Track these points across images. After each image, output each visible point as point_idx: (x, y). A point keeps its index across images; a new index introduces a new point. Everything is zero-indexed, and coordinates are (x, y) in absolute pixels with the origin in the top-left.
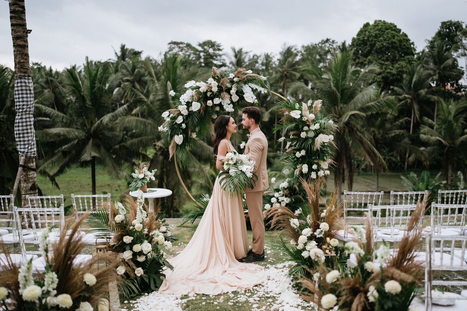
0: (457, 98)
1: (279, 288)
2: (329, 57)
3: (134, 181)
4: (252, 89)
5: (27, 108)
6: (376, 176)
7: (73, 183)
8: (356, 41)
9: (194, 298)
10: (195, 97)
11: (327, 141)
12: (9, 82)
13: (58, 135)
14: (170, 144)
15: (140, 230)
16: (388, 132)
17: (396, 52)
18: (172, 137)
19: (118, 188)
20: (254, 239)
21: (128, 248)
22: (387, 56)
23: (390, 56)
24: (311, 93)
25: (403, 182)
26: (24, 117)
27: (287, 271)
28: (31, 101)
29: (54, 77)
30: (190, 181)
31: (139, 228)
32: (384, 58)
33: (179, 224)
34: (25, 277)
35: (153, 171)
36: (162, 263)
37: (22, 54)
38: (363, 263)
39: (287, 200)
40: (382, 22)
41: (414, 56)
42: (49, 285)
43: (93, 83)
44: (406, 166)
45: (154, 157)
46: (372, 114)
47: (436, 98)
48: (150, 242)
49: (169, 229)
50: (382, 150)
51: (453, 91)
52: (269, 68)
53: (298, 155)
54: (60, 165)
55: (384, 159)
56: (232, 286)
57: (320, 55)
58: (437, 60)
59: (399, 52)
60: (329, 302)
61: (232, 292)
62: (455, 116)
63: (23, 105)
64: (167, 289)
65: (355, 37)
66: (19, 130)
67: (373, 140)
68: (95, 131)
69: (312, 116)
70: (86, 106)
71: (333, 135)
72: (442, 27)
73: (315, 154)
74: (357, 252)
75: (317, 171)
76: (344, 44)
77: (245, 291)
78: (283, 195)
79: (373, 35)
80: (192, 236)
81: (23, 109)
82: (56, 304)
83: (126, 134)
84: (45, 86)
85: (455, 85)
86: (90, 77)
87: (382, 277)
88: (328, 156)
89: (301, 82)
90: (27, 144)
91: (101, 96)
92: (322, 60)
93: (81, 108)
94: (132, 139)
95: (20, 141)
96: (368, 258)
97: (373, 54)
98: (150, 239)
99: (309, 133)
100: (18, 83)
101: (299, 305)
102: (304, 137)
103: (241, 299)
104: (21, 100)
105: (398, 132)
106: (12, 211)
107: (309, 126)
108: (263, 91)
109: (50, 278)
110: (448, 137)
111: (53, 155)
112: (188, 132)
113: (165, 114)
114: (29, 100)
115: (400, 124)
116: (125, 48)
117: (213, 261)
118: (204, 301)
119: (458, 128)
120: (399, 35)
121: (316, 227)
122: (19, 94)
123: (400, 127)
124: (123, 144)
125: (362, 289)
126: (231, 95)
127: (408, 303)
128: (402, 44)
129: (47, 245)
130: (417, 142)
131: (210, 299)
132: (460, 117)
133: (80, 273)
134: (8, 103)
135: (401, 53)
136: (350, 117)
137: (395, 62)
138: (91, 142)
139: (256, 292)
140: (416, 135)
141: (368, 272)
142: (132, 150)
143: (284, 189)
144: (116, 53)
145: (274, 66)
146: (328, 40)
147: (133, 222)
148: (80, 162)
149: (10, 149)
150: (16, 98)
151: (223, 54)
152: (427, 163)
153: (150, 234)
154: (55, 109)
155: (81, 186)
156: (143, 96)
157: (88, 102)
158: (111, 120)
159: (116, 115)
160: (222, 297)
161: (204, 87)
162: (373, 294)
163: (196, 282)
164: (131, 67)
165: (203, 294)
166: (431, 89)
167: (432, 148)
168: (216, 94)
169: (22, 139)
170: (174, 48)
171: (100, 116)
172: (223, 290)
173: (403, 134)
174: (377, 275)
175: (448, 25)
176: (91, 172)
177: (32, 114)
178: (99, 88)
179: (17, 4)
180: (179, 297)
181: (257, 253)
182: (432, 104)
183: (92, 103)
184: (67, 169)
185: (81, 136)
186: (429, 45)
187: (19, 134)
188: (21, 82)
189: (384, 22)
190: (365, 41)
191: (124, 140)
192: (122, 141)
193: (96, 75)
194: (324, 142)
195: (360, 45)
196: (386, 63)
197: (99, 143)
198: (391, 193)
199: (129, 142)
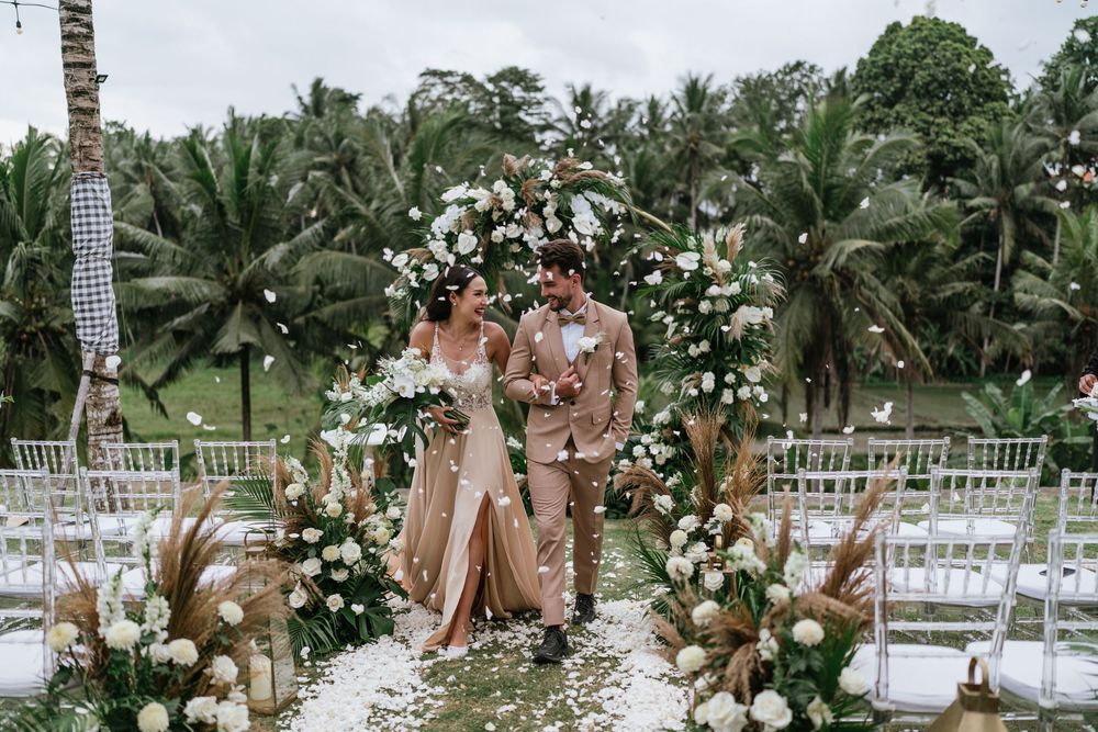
1: (629, 640)
2: (801, 104)
3: (331, 407)
4: (592, 203)
5: (98, 247)
6: (907, 392)
8: (868, 67)
10: (465, 223)
11: (758, 320)
12: (52, 167)
13: (166, 294)
15: (336, 515)
16: (938, 288)
17: (965, 93)
19: (301, 416)
21: (312, 552)
22: (941, 103)
23: (948, 102)
24: (753, 197)
25: (968, 408)
26: (92, 265)
28: (105, 231)
29: (154, 156)
31: (335, 511)
32: (934, 109)
34: (109, 604)
36: (384, 585)
37: (88, 128)
39: (668, 451)
40: (931, 22)
41: (1007, 102)
42: (154, 620)
43: (242, 171)
45: (384, 343)
46: (897, 244)
48: (359, 542)
50: (922, 330)
52: (658, 133)
53: (693, 351)
54: (169, 362)
55: (927, 352)
57: (781, 103)
58: (1063, 115)
59: (970, 92)
60: (692, 661)
63: (90, 240)
65: (866, 56)
66: (81, 295)
67: (899, 305)
68: (248, 285)
69: (725, 265)
70: (227, 227)
73: (730, 350)
74: (749, 565)
75: (735, 387)
76: (840, 75)
78: (659, 442)
79: (909, 51)
81: (89, 248)
82: (167, 658)
83: (321, 292)
84: (134, 176)
86: (236, 157)
88: (761, 353)
89: (730, 168)
90: (98, 326)
91: (262, 204)
92: (784, 112)
93: (217, 229)
94: (335, 302)
95: (84, 319)
97: (909, 99)
98: (358, 534)
99: (717, 303)
100: (78, 191)
101: (664, 675)
102: (707, 312)
104: (85, 228)
105: (959, 286)
108: (617, 209)
109: (155, 607)
110: (1082, 299)
111: (153, 339)
113: (400, 260)
114: (102, 228)
115: (965, 268)
116: (322, 86)
120: (971, 51)
121: (706, 513)
122: (80, 216)
123: (970, 275)
124: (313, 314)
126: (545, 219)
128: (980, 73)
129: (148, 545)
133: (213, 599)
135: (975, 96)
137: (960, 118)
138: (239, 308)
140: (1006, 294)
142: (335, 328)
143: (663, 426)
144: (300, 98)
146: (799, 65)
147: (323, 500)
148: (214, 355)
149: (56, 324)
150: (75, 225)
151: (547, 99)
152: (1029, 360)
153: (360, 525)
154: (156, 233)
155: (217, 411)
156: (358, 203)
157: (232, 219)
158: (283, 261)
159: (298, 249)
161: (484, 201)
162: (767, 644)
164: (334, 133)
166: (1045, 183)
167: (1044, 324)
168: (508, 214)
169: (87, 315)
170: (433, 85)
171: (260, 247)
173: (971, 292)
174: (783, 609)
175: (1092, 27)
176: (239, 378)
177: (108, 260)
178: (258, 184)
179: (77, 20)
180: (417, 656)
182: (1047, 219)
183: (242, 219)
184: (184, 371)
185: (215, 296)
186: (1045, 74)
187: (82, 303)
188: (85, 190)
189: (936, 22)
190: (889, 68)
191: (316, 304)
192: (310, 307)
193: (249, 154)
194: (752, 322)
195: (876, 78)
196: (937, 121)
197: (258, 311)
198: (870, 443)
199: (326, 312)
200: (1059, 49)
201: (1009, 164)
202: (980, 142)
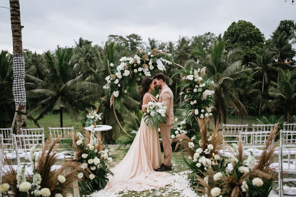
0: (292, 69)
1: (182, 187)
2: (210, 43)
3: (88, 120)
4: (162, 62)
5: (21, 75)
6: (241, 119)
7: (48, 124)
8: (227, 33)
9: (127, 194)
10: (127, 67)
11: (210, 94)
12: (8, 61)
13: (39, 93)
14: (111, 97)
15: (92, 150)
16: (248, 91)
17: (253, 40)
18: (112, 92)
19: (77, 127)
20: (165, 157)
21: (85, 161)
22: (247, 43)
24: (199, 66)
25: (258, 123)
26: (19, 80)
27: (186, 177)
28: (23, 70)
29: (37, 58)
30: (122, 123)
31: (92, 148)
32: (245, 44)
33: (117, 148)
34: (20, 176)
35: (100, 114)
36: (106, 171)
37: (18, 41)
38: (238, 167)
39: (185, 132)
40: (243, 22)
41: (264, 42)
42: (36, 182)
43: (61, 61)
44: (260, 113)
45: (99, 107)
46: (238, 79)
47: (278, 69)
48: (99, 158)
49: (110, 151)
50: (245, 102)
51: (289, 64)
52: (172, 51)
53: (192, 103)
54: (40, 113)
55: (246, 108)
56: (151, 186)
57: (204, 43)
58: (279, 45)
59: (254, 40)
60: (216, 193)
61: (152, 190)
62: (291, 80)
63: (18, 73)
64: (110, 188)
65: (226, 31)
66: (15, 89)
67: (238, 96)
68: (62, 91)
69: (200, 79)
70: (57, 76)
71: (214, 90)
72: (281, 24)
73: (203, 103)
74: (233, 160)
75: (204, 113)
76: (220, 35)
77: (160, 189)
78: (183, 129)
79: (238, 29)
80: (125, 156)
81: (18, 75)
82: (40, 195)
83: (82, 93)
84: (32, 64)
85: (290, 61)
86: (59, 57)
87: (250, 176)
88: (211, 103)
89: (192, 59)
90: (20, 98)
91: (66, 69)
92: (205, 45)
93: (54, 76)
94: (86, 96)
95: (16, 96)
96: (240, 165)
97: (239, 41)
98: (98, 156)
99: (199, 89)
100: (15, 59)
102: (196, 92)
103: (157, 194)
104: (17, 70)
105: (254, 90)
106: (11, 138)
107: (198, 85)
108: (170, 63)
109: (36, 177)
110: (287, 94)
111: (36, 106)
112: (122, 89)
113: (107, 78)
114: (22, 69)
115: (255, 85)
116: (82, 39)
117: (139, 170)
118: (134, 195)
119: (292, 87)
120: (254, 29)
121: (205, 147)
122: (15, 66)
123: (256, 87)
124: (80, 99)
125: (237, 184)
126: (149, 66)
127: (268, 193)
128: (256, 35)
129: (34, 157)
130: (267, 97)
131: (138, 194)
132: (294, 81)
133: (55, 175)
134: (8, 74)
135: (255, 41)
136: (224, 81)
137: (252, 46)
138: (60, 98)
139: (167, 190)
140: (266, 93)
141: (241, 173)
142: (86, 103)
143: (183, 125)
144: (76, 42)
145: (175, 49)
146: (209, 33)
147: (88, 145)
148: (53, 111)
149: (9, 102)
150: (14, 69)
151: (142, 43)
152: (273, 110)
153: (99, 153)
154: (37, 77)
156: (92, 69)
157: (58, 73)
158: (72, 84)
159: (76, 81)
160: (145, 193)
161: (132, 61)
162: (245, 186)
163: (128, 183)
164: (85, 51)
165: (133, 191)
166: (275, 63)
167: (276, 100)
168: (139, 65)
169: (17, 94)
170: (112, 39)
171: (65, 81)
172: (145, 188)
173: (257, 92)
174: (247, 174)
175: (285, 23)
176: (60, 117)
177: (23, 79)
178: (65, 64)
179: (15, 10)
180: (117, 193)
181: (167, 165)
182: (275, 73)
183: (61, 73)
184: (45, 115)
185: (53, 94)
186: (273, 35)
187: (16, 91)
188: (17, 59)
189: (245, 22)
190: (233, 33)
191: (81, 96)
192: (79, 97)
193: (63, 56)
194: (209, 95)
195: (229, 36)
196: (246, 47)
197: (65, 98)
198: (253, 125)
199: (84, 98)
200: (277, 29)
201: (265, 58)
202: (258, 53)
